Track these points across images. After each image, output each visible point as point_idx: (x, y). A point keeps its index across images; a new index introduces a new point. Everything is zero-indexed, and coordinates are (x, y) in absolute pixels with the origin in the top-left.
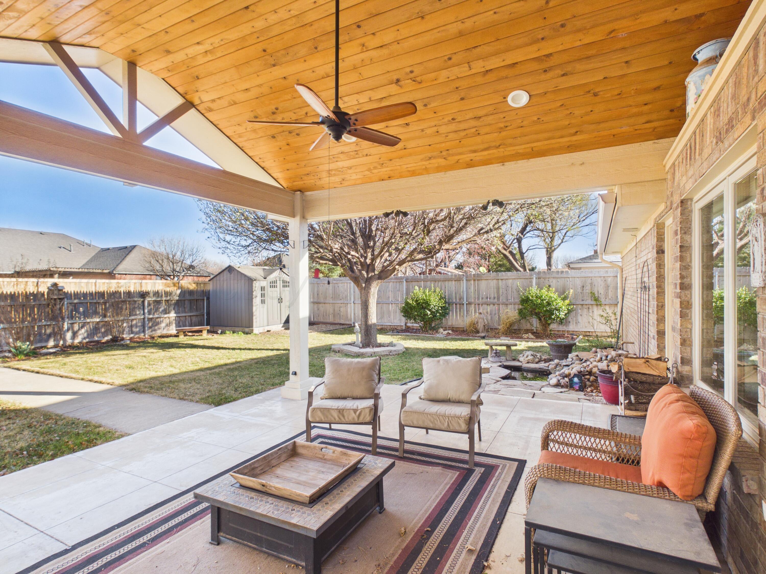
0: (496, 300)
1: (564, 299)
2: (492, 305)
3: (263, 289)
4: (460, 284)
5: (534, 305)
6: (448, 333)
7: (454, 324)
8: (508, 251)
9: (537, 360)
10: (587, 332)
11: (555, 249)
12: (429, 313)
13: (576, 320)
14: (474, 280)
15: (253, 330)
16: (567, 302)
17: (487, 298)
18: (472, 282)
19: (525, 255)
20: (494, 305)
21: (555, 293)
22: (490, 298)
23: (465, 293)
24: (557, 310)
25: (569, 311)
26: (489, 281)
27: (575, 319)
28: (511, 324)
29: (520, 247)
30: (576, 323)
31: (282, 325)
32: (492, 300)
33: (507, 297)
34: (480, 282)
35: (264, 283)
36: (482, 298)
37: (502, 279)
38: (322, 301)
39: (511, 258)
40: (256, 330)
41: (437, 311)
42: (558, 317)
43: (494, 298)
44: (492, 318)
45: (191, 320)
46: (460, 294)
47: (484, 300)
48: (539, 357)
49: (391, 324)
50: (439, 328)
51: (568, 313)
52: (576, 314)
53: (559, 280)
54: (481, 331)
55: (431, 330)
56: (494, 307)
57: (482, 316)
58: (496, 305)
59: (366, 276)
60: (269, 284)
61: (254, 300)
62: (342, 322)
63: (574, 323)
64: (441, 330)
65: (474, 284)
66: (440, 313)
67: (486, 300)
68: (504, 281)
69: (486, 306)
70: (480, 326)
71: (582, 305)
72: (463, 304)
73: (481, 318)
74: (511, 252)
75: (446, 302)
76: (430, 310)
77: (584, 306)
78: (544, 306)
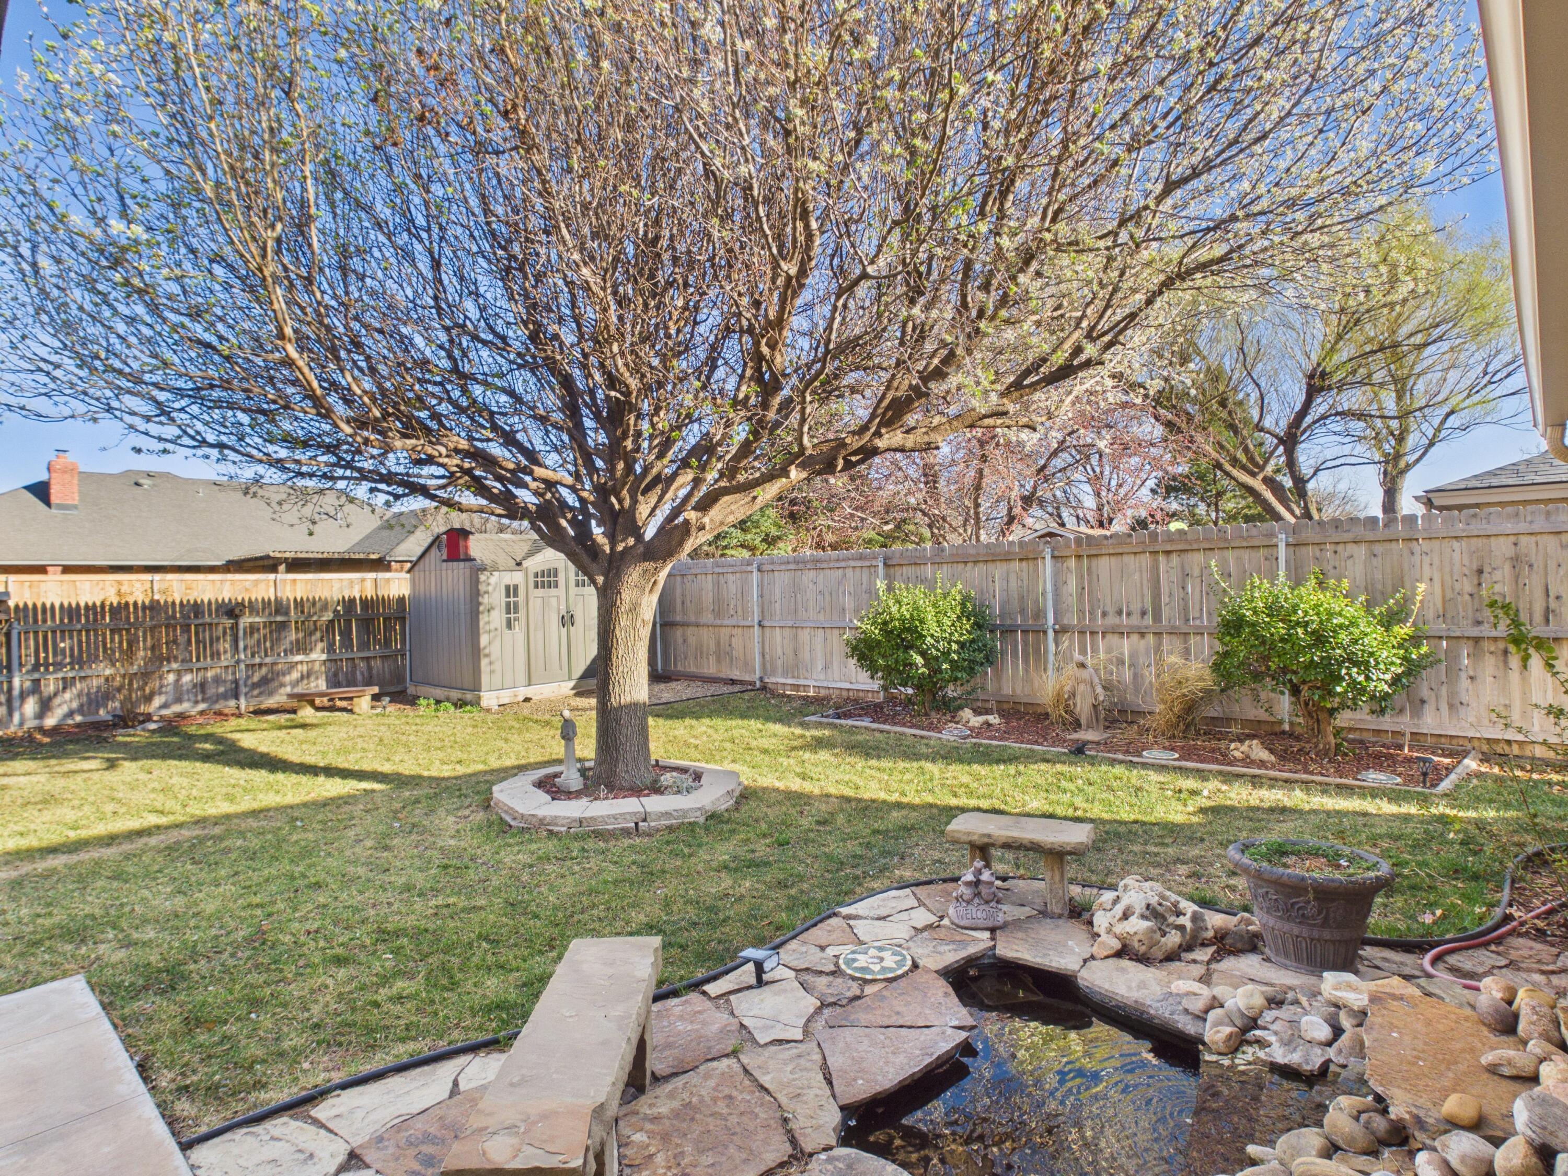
0: (1149, 620)
1: (1389, 621)
2: (1135, 637)
3: (512, 591)
4: (1036, 570)
5: (1263, 643)
6: (988, 724)
7: (1018, 692)
8: (1261, 476)
9: (1173, 939)
10: (1497, 741)
11: (1408, 467)
12: (919, 660)
13: (1452, 694)
14: (1079, 557)
15: (479, 698)
16: (1403, 631)
17: (1120, 613)
18: (1072, 563)
19: (1310, 486)
20: (1142, 635)
21: (1350, 596)
22: (1129, 614)
23: (1050, 596)
24: (1356, 664)
25: (1412, 669)
26: (1126, 558)
27: (1444, 690)
28: (1190, 706)
29: (1291, 463)
30: (1451, 706)
31: (572, 684)
32: (1135, 620)
33: (1186, 609)
34: (1094, 562)
35: (517, 578)
36: (1104, 614)
37: (1168, 553)
38: (693, 619)
39: (1268, 495)
40: (489, 699)
41: (946, 654)
42: (1363, 691)
43: (1144, 613)
44: (1135, 676)
45: (370, 668)
46: (1037, 601)
47: (1112, 620)
48: (1185, 921)
49: (848, 686)
50: (961, 708)
51: (1408, 673)
52: (1453, 672)
53: (1378, 549)
54: (1083, 721)
55: (938, 710)
56: (1143, 642)
57: (1085, 674)
58: (1151, 638)
59: (607, 549)
60: (532, 580)
61: (483, 619)
62: (736, 674)
63: (1444, 707)
64: (967, 713)
65: (1079, 569)
66: (952, 662)
67: (1117, 620)
68: (1174, 557)
69: (1116, 636)
70: (1083, 708)
71: (1477, 640)
72: (1045, 632)
73: (1084, 681)
74: (1268, 481)
75: (978, 626)
76: (923, 654)
77: (1486, 645)
78: (1302, 650)
